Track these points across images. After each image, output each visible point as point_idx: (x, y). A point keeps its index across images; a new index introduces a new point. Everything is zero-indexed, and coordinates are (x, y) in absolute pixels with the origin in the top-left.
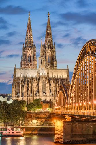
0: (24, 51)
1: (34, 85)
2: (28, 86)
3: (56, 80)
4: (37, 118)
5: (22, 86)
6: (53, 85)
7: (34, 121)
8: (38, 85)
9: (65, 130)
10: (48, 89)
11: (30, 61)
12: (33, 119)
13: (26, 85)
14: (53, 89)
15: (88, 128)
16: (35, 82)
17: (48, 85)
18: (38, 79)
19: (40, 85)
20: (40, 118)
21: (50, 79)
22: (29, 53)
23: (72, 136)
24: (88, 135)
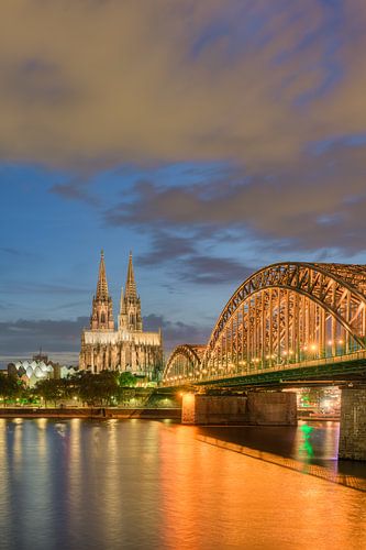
0: (95, 306)
1: (115, 353)
2: (104, 357)
3: (146, 348)
4: (137, 396)
5: (95, 356)
6: (141, 354)
7: (133, 400)
8: (119, 354)
9: (197, 407)
10: (134, 359)
11: (103, 321)
12: (131, 397)
13: (102, 355)
14: (142, 360)
15: (230, 404)
16: (116, 350)
17: (134, 354)
18: (120, 346)
19: (123, 353)
20: (141, 396)
21: (136, 347)
22: (103, 309)
23: (207, 416)
24: (230, 415)
